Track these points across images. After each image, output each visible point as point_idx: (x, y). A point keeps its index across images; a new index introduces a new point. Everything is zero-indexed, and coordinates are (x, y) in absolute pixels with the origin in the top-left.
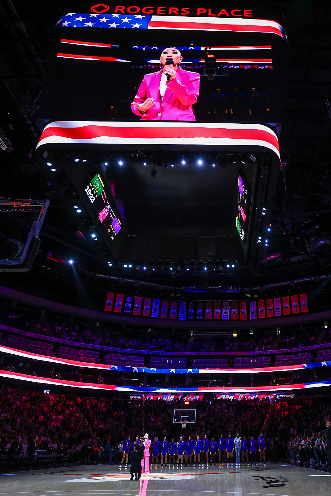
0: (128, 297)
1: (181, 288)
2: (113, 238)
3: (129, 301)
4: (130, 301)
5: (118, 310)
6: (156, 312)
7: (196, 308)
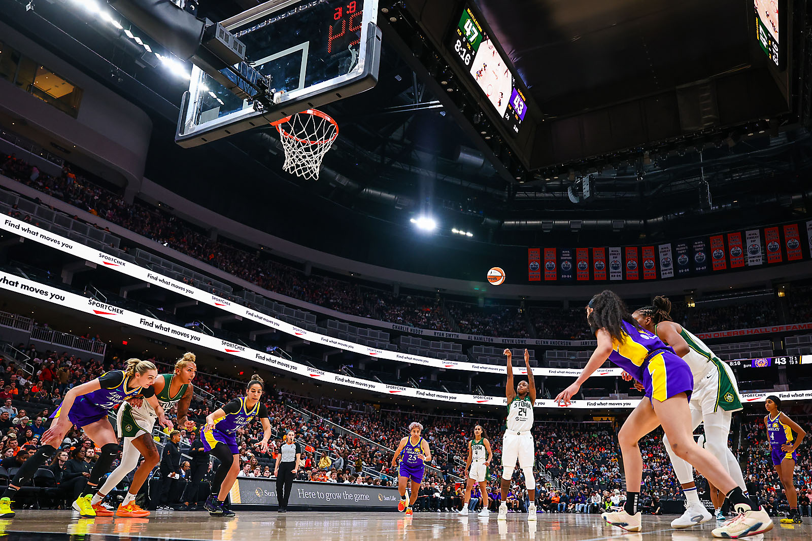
0: (563, 252)
1: (656, 219)
2: (517, 130)
3: (565, 258)
4: (568, 258)
5: (550, 275)
6: (617, 271)
7: (691, 253)
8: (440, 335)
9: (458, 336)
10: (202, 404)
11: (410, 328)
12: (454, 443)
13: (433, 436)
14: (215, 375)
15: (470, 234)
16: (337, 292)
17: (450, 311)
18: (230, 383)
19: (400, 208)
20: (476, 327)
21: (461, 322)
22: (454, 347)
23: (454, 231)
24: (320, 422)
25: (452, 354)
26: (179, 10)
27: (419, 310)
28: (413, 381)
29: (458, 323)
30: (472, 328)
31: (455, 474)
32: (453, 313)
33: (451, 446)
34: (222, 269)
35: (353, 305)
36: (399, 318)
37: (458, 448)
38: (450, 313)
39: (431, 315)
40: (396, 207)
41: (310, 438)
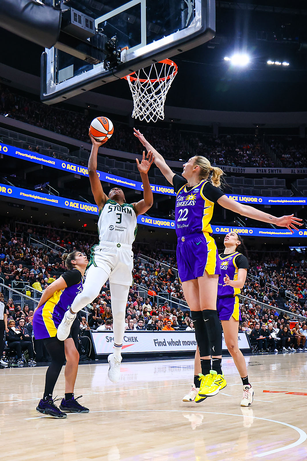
8: (262, 171)
9: (280, 171)
10: (58, 258)
11: (232, 168)
12: (284, 278)
13: (263, 271)
14: (64, 230)
15: (286, 64)
16: (160, 140)
17: (270, 146)
18: (77, 235)
19: (213, 47)
20: (299, 159)
21: (283, 156)
22: (278, 183)
23: (270, 62)
24: (157, 265)
25: (276, 190)
26: (41, 7)
27: (240, 148)
28: (239, 220)
29: (279, 157)
30: (295, 161)
31: (287, 309)
32: (273, 148)
33: (281, 281)
34: (58, 132)
35: (177, 151)
36: (220, 159)
37: (288, 283)
38: (271, 148)
39: (252, 152)
40: (209, 47)
41: (151, 283)
